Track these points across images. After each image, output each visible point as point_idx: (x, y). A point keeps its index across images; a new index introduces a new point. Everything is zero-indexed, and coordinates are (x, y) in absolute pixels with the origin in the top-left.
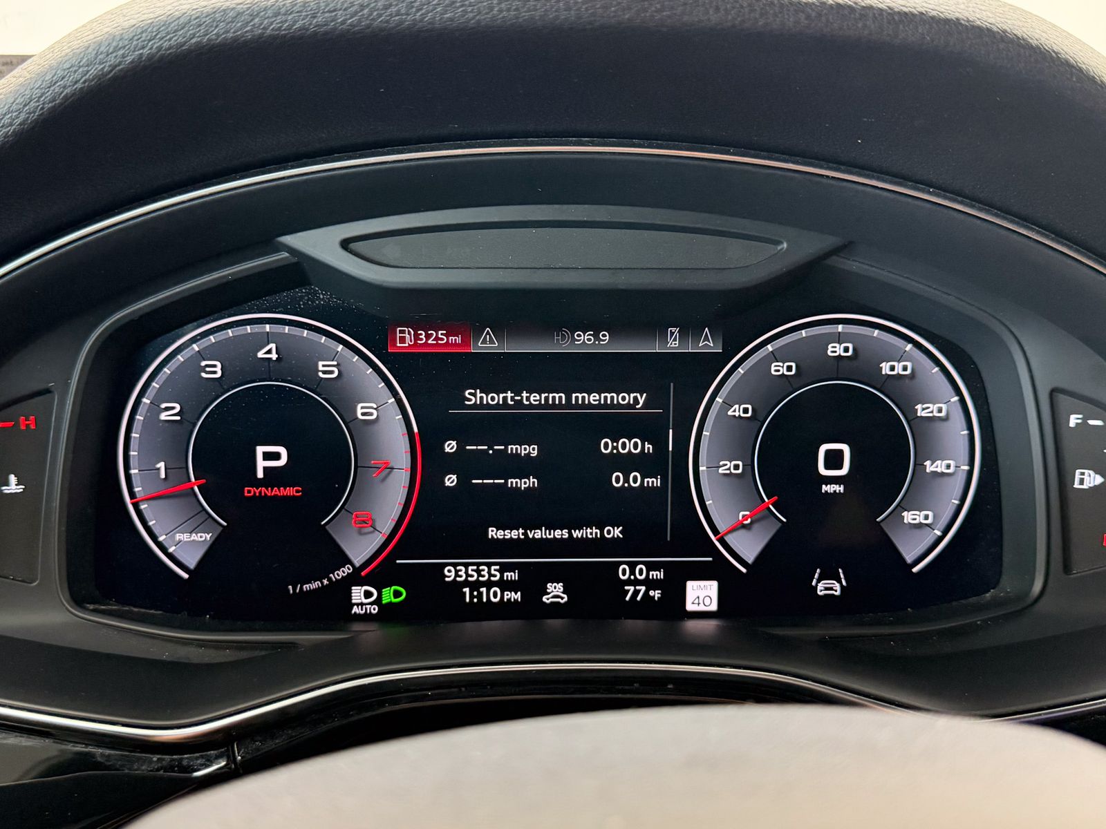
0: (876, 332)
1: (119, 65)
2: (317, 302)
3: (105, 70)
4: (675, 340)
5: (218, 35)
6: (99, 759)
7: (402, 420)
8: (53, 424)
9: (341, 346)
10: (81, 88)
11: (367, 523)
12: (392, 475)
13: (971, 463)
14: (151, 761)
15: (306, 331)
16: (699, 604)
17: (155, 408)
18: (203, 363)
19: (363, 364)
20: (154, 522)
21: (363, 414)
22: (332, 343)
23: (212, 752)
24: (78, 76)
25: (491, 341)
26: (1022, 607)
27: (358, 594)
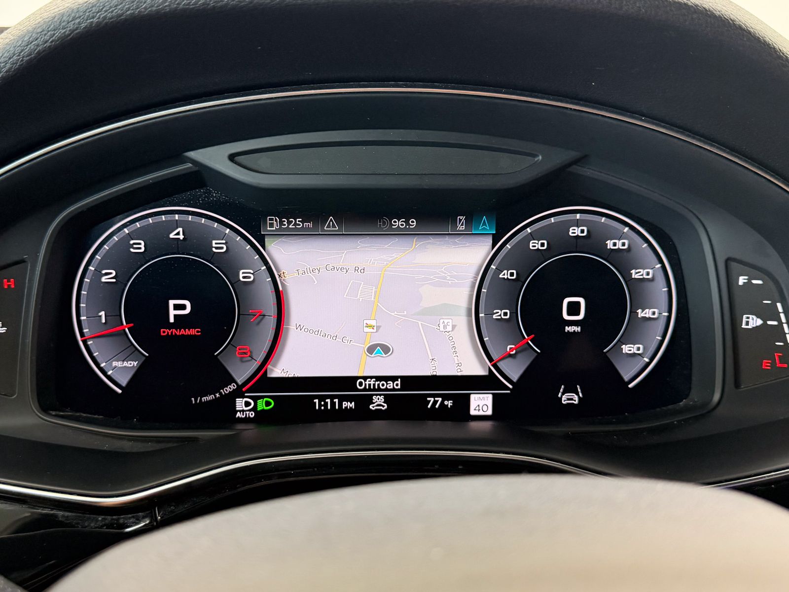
0: (603, 219)
1: (76, 30)
2: (211, 199)
3: (67, 33)
4: (462, 225)
5: (146, 8)
6: (60, 519)
7: (271, 281)
8: (27, 285)
9: (228, 230)
10: (49, 46)
11: (248, 355)
12: (263, 321)
13: (670, 311)
14: (97, 521)
15: (203, 219)
16: (479, 410)
17: (98, 274)
18: (132, 242)
19: (244, 242)
20: (97, 353)
21: (244, 277)
22: (221, 227)
23: (140, 514)
24: (47, 38)
25: (334, 226)
26: (705, 412)
27: (240, 403)
